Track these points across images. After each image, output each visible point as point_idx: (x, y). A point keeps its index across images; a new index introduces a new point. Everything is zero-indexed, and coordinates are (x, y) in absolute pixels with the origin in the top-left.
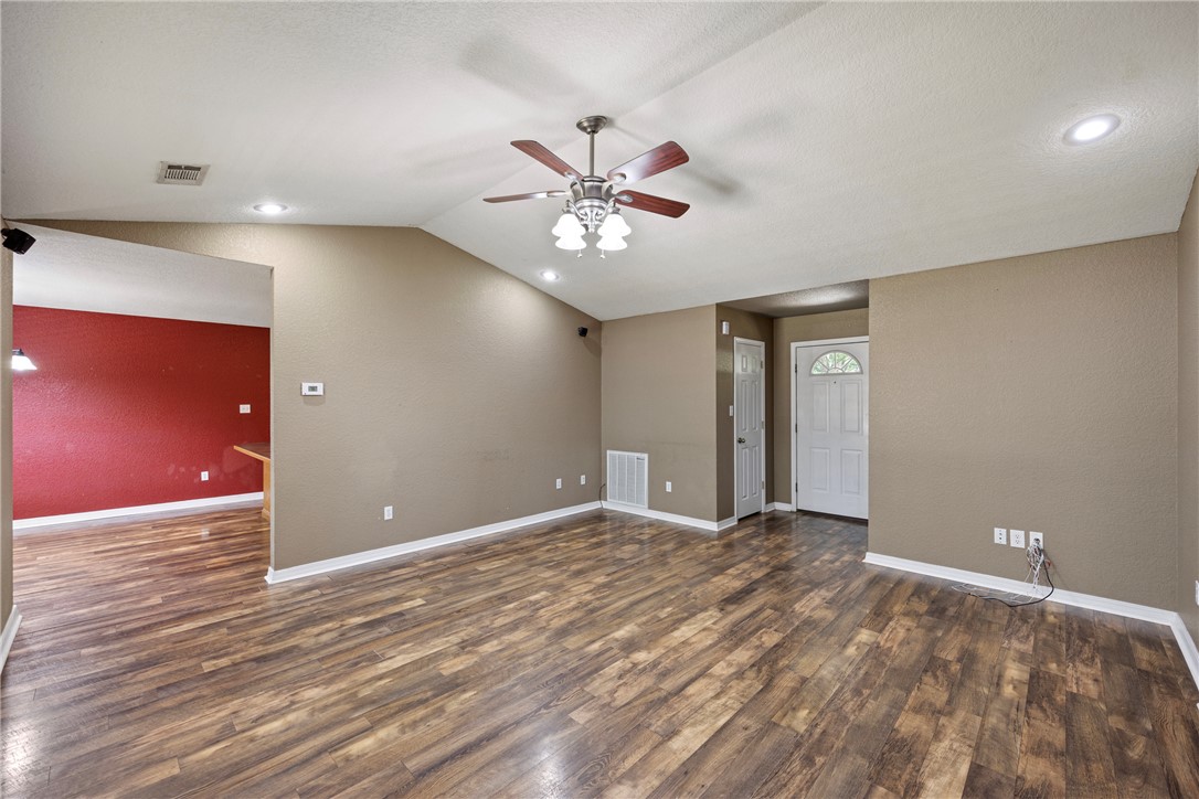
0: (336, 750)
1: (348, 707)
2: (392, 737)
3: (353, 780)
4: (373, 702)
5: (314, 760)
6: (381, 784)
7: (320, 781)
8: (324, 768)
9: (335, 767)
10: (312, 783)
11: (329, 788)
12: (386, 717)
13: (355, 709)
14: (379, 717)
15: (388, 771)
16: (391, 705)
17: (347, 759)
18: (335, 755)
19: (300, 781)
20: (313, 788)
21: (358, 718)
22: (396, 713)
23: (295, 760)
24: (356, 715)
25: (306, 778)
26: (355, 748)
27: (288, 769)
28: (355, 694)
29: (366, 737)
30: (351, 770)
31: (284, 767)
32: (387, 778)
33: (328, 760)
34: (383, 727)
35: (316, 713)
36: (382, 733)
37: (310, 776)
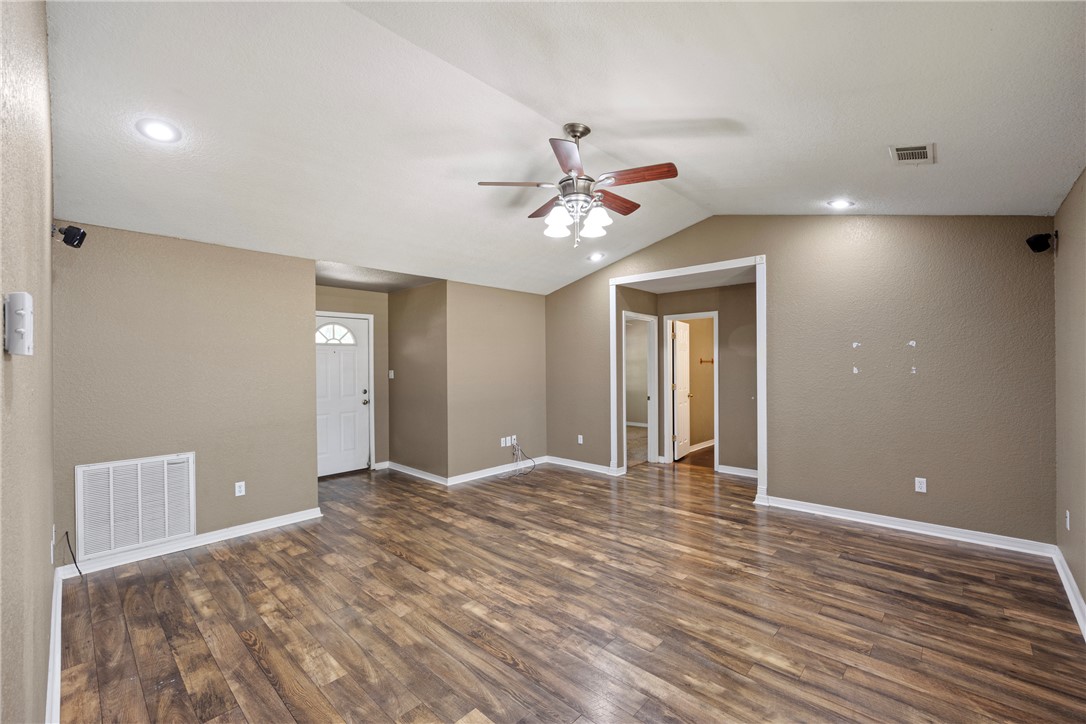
0: (794, 675)
1: (743, 691)
2: (757, 648)
3: (807, 653)
4: (726, 676)
5: (813, 683)
6: (799, 640)
7: (824, 670)
8: (813, 673)
9: (807, 667)
10: (829, 673)
11: (824, 662)
12: (740, 660)
13: (743, 685)
14: (741, 665)
15: (786, 639)
16: (722, 662)
17: (796, 663)
18: (799, 673)
19: (835, 681)
20: (832, 670)
21: (752, 678)
22: (729, 655)
23: (824, 695)
24: (750, 680)
25: (829, 679)
26: (783, 664)
27: (834, 694)
28: (723, 695)
29: (768, 663)
30: (803, 658)
31: (835, 699)
32: (791, 638)
33: (805, 675)
34: (751, 657)
35: (768, 712)
36: (758, 655)
37: (826, 677)
